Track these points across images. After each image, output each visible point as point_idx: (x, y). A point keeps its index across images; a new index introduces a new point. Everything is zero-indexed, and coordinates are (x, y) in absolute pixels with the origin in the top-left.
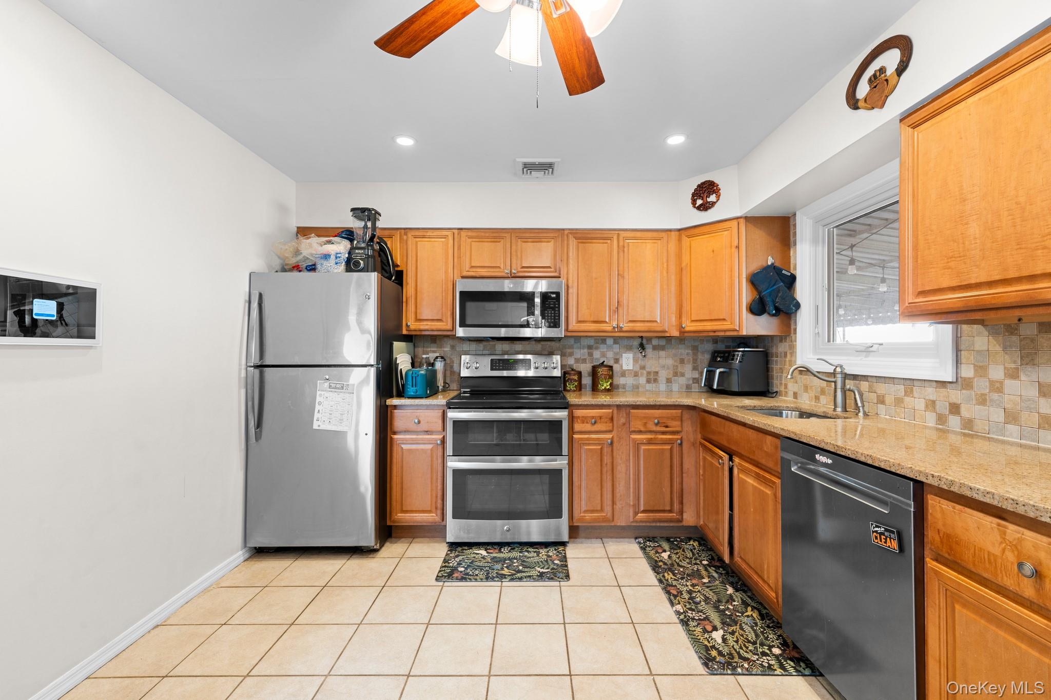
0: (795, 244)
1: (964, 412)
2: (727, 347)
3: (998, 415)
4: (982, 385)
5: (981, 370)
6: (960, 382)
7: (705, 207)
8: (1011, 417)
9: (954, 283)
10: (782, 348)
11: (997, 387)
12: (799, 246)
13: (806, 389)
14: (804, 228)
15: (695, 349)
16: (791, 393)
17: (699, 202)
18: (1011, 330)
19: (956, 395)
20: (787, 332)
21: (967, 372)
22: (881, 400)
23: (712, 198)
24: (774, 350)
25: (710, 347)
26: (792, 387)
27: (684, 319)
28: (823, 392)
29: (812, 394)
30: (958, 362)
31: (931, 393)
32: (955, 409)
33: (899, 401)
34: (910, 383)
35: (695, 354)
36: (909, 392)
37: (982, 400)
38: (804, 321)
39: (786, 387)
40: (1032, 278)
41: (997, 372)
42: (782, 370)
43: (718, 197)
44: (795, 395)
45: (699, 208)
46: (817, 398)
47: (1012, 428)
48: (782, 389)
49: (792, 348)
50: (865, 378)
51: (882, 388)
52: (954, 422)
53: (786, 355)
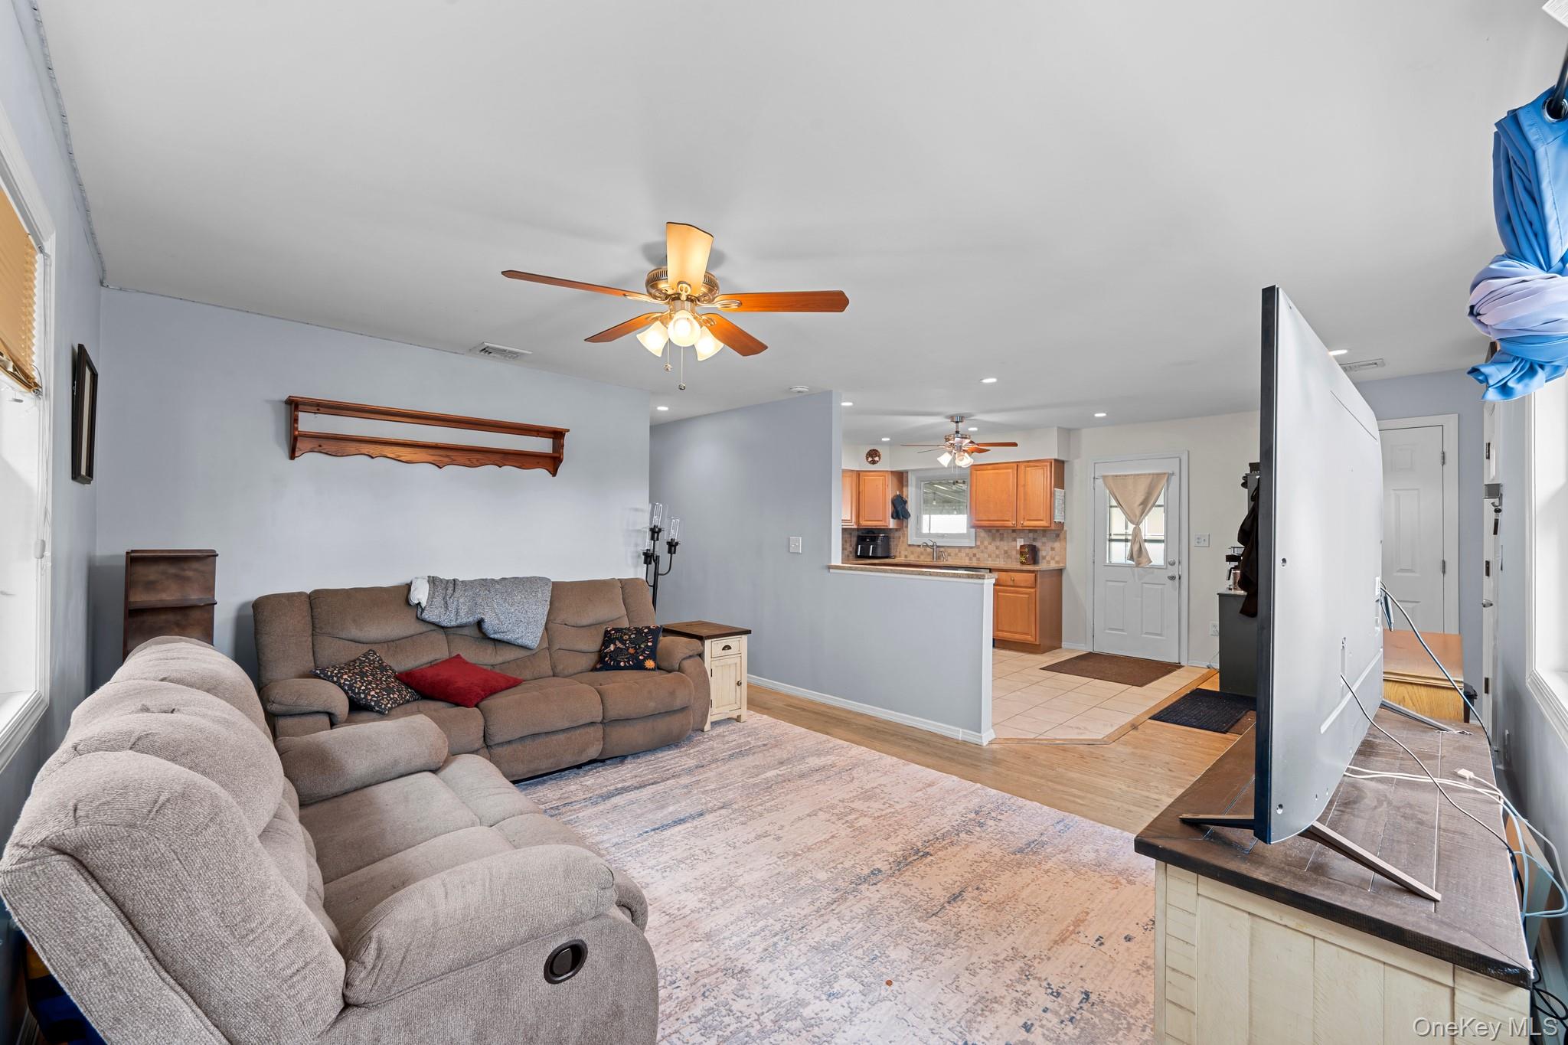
0: (907, 486)
1: (977, 556)
2: (863, 533)
3: (986, 556)
4: (982, 547)
5: (982, 543)
6: (977, 547)
7: (874, 462)
8: (990, 556)
9: (987, 519)
10: (897, 534)
11: (986, 548)
12: (909, 488)
13: (912, 553)
14: (912, 479)
15: (851, 534)
16: (903, 556)
17: (870, 459)
18: (990, 531)
19: (975, 551)
20: (901, 528)
21: (978, 543)
22: (949, 555)
23: (877, 459)
24: (892, 535)
25: (856, 533)
26: (903, 553)
27: (861, 519)
28: (922, 554)
29: (916, 555)
30: (976, 540)
31: (967, 550)
32: (975, 555)
33: (956, 555)
34: (960, 548)
35: (851, 538)
36: (960, 551)
37: (982, 552)
38: (912, 521)
39: (900, 553)
40: (1004, 521)
41: (986, 543)
42: (897, 545)
43: (880, 458)
44: (906, 557)
45: (870, 462)
46: (919, 557)
47: (990, 559)
48: (898, 554)
49: (905, 535)
50: (943, 547)
51: (949, 550)
52: (974, 559)
53: (900, 538)
